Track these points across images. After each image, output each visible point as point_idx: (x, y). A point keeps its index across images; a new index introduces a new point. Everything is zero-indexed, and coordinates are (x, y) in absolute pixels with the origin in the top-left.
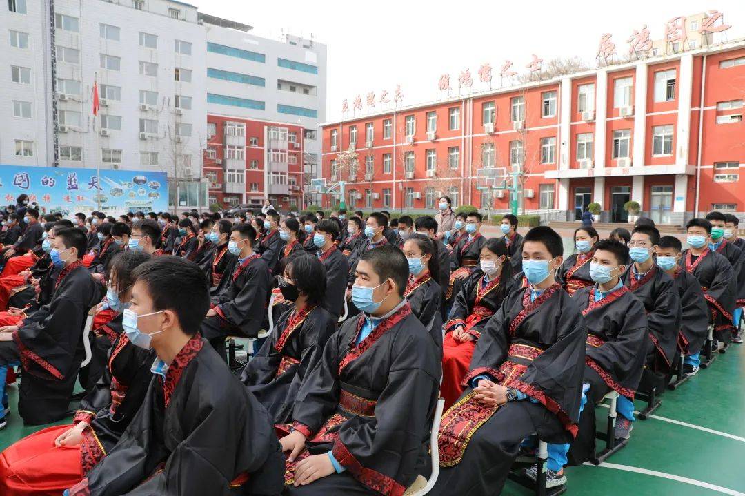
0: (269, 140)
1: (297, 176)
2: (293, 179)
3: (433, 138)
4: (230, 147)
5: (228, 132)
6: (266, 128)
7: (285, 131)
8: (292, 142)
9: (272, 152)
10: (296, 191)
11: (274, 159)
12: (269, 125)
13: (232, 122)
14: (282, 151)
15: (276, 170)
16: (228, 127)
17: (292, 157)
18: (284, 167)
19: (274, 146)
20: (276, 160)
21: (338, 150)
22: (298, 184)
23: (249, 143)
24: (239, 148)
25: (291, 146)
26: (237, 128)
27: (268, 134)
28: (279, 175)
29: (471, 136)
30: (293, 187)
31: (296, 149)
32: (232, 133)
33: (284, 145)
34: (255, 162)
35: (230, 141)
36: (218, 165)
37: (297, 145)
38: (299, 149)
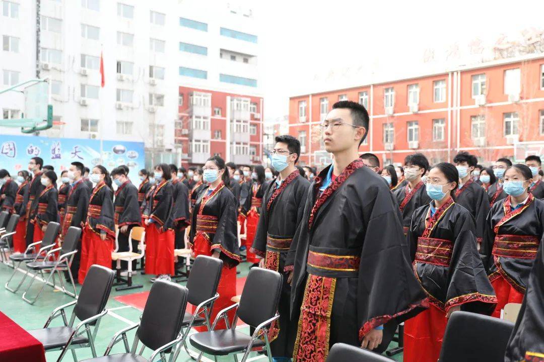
0: (233, 112)
1: (257, 146)
2: (254, 149)
3: (416, 110)
4: (197, 117)
5: (195, 102)
6: (228, 98)
7: (247, 101)
8: (253, 113)
9: (235, 123)
10: (256, 162)
11: (237, 130)
12: (232, 95)
13: (198, 93)
14: (244, 122)
15: (238, 141)
16: (195, 97)
17: (252, 127)
18: (246, 137)
19: (237, 117)
20: (239, 131)
21: (307, 121)
22: (258, 154)
23: (214, 113)
24: (204, 118)
25: (253, 117)
26: (203, 98)
27: (231, 104)
28: (242, 146)
29: (459, 108)
30: (253, 158)
31: (256, 119)
32: (199, 103)
33: (246, 115)
34: (218, 133)
35: (197, 111)
36: (185, 135)
37: (257, 116)
38: (258, 120)
